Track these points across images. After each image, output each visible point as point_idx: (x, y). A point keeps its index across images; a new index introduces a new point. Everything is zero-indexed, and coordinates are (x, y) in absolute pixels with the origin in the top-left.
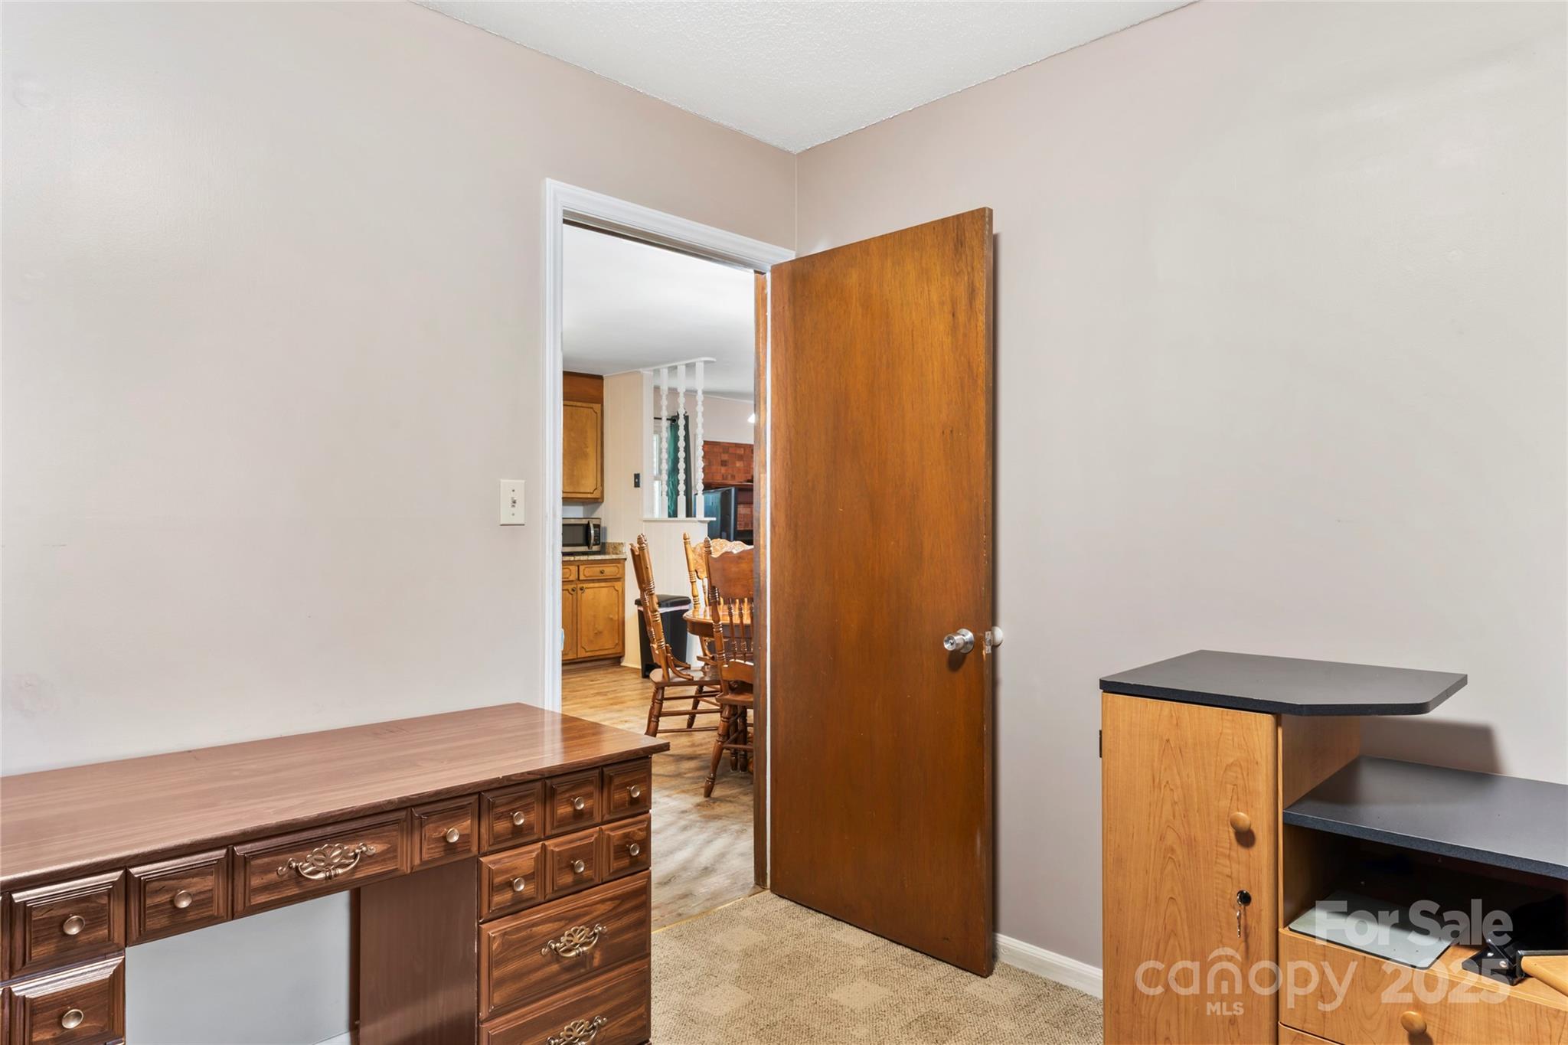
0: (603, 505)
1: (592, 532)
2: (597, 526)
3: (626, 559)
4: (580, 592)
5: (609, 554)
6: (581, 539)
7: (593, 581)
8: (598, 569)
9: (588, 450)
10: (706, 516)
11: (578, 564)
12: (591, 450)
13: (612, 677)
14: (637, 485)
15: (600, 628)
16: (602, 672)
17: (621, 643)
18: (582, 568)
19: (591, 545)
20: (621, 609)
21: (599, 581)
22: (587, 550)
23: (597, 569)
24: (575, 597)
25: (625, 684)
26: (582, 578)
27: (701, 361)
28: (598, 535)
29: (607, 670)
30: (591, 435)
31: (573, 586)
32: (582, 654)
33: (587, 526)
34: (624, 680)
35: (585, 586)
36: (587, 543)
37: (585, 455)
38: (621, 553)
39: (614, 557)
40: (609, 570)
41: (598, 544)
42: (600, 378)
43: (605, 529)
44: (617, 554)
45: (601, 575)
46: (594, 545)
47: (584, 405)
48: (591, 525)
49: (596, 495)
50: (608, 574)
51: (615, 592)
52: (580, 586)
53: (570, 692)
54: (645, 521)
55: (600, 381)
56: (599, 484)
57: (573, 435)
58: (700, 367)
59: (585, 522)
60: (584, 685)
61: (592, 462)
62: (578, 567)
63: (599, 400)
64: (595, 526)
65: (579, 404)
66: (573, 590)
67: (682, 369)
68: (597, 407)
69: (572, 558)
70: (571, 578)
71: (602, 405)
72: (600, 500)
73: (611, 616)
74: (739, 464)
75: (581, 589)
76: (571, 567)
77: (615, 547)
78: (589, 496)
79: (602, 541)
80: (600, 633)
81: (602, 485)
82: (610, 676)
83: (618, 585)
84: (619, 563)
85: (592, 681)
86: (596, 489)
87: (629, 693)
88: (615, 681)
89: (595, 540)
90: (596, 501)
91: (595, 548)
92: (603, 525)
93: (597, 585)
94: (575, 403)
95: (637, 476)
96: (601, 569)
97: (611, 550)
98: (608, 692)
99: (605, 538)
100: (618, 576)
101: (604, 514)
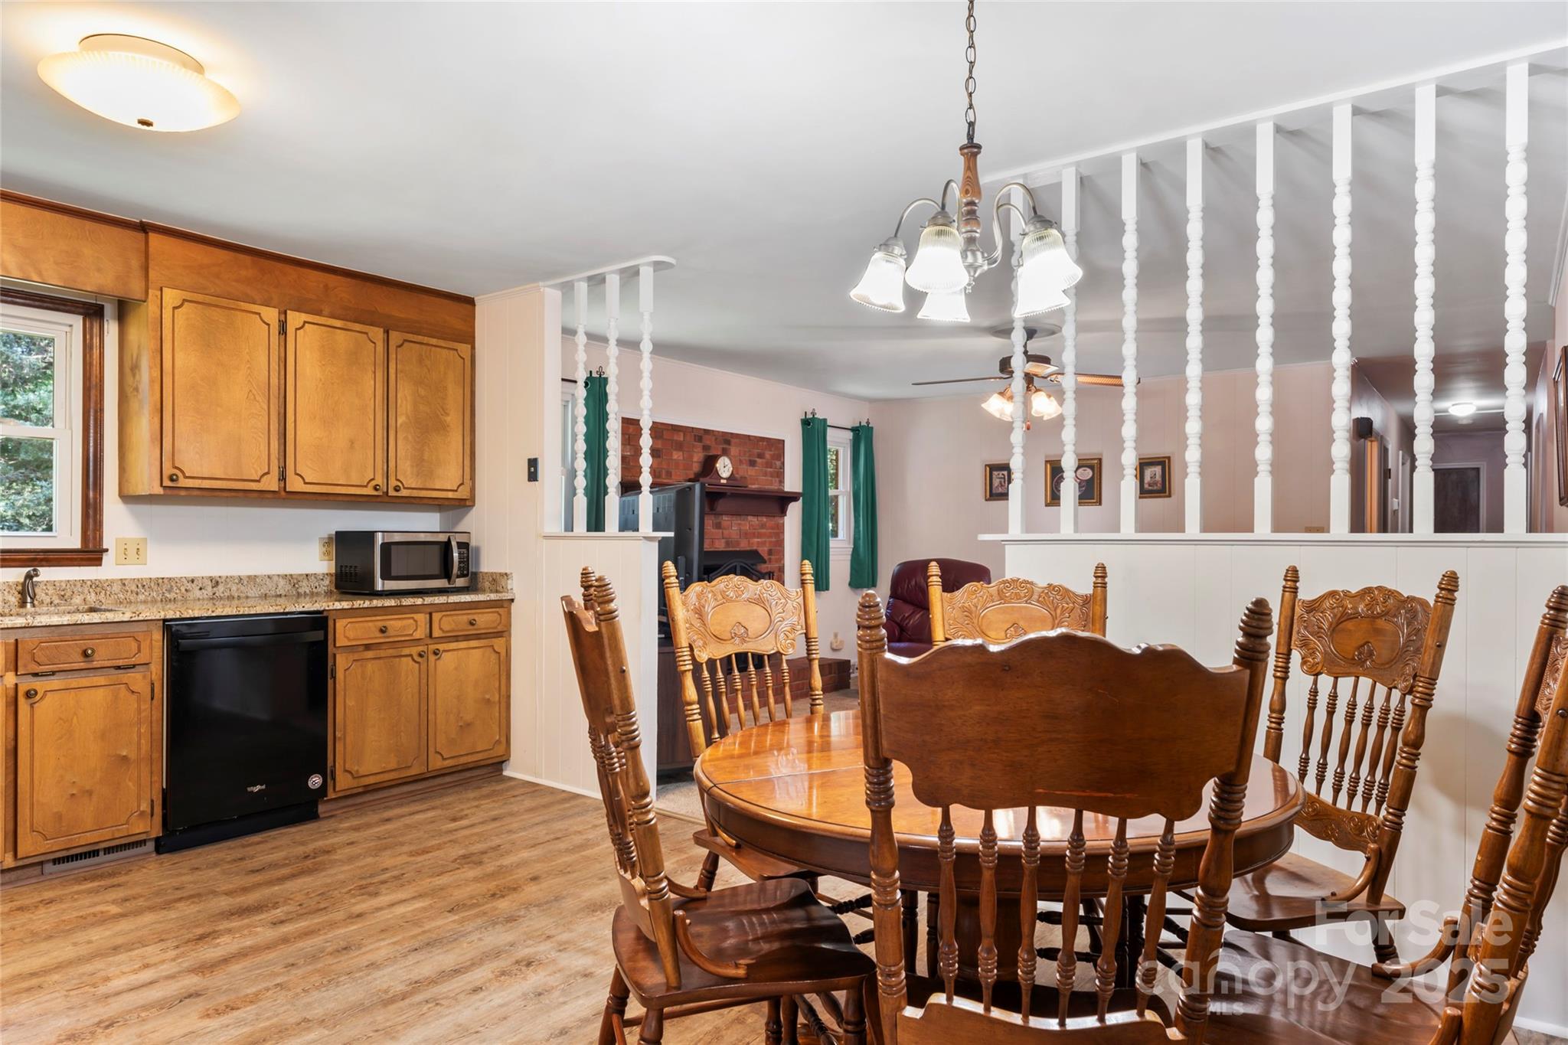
0: (474, 508)
1: (456, 555)
2: (464, 546)
3: (512, 600)
4: (432, 658)
5: (483, 591)
6: (435, 567)
7: (456, 639)
8: (465, 618)
9: (448, 419)
10: (655, 529)
11: (431, 611)
12: (453, 419)
13: (491, 807)
14: (533, 476)
15: (468, 717)
16: (471, 795)
17: (503, 740)
18: (436, 617)
19: (453, 577)
20: (503, 681)
21: (467, 638)
22: (447, 586)
23: (463, 618)
24: (424, 667)
25: (515, 826)
26: (436, 633)
27: (648, 264)
28: (465, 561)
29: (479, 788)
30: (454, 395)
31: (421, 648)
32: (437, 763)
33: (447, 545)
34: (511, 814)
35: (441, 647)
36: (447, 574)
37: (442, 428)
38: (504, 589)
39: (493, 596)
40: (485, 620)
41: (467, 575)
42: (470, 302)
43: (477, 550)
44: (497, 591)
45: (471, 627)
46: (458, 577)
47: (441, 343)
48: (454, 544)
49: (463, 493)
50: (483, 626)
51: (494, 656)
52: (432, 647)
53: (411, 854)
54: (545, 537)
55: (469, 307)
56: (467, 476)
57: (422, 392)
58: (647, 274)
59: (443, 538)
60: (441, 834)
61: (455, 440)
62: (431, 614)
63: (469, 338)
64: (461, 545)
65: (434, 341)
66: (420, 655)
67: (613, 282)
68: (464, 348)
69: (419, 601)
70: (417, 635)
71: (473, 348)
72: (468, 503)
73: (487, 697)
74: (677, 455)
75: (435, 653)
76: (416, 616)
77: (494, 580)
78: (450, 495)
79: (472, 569)
80: (468, 725)
81: (473, 478)
82: (486, 804)
83: (498, 643)
84: (502, 607)
85: (454, 820)
86: (462, 484)
87: (525, 854)
88: (494, 819)
89: (459, 568)
90: (463, 504)
91: (460, 582)
92: (473, 544)
93: (463, 644)
94: (426, 340)
95: (533, 463)
96: (471, 617)
97: (487, 584)
98: (484, 853)
99: (477, 563)
100: (500, 629)
101: (475, 525)
